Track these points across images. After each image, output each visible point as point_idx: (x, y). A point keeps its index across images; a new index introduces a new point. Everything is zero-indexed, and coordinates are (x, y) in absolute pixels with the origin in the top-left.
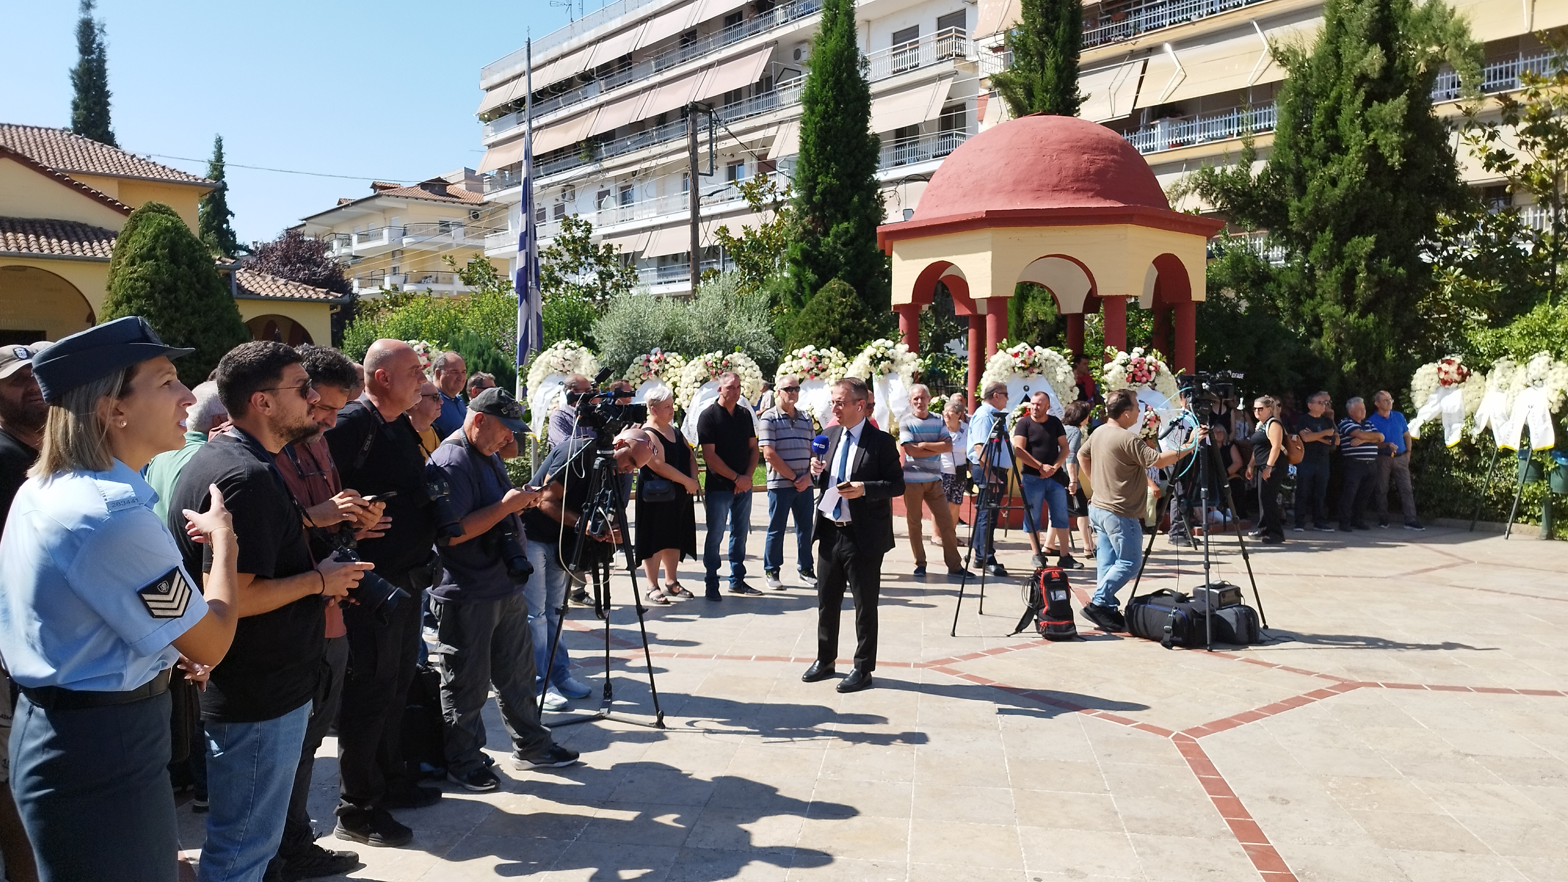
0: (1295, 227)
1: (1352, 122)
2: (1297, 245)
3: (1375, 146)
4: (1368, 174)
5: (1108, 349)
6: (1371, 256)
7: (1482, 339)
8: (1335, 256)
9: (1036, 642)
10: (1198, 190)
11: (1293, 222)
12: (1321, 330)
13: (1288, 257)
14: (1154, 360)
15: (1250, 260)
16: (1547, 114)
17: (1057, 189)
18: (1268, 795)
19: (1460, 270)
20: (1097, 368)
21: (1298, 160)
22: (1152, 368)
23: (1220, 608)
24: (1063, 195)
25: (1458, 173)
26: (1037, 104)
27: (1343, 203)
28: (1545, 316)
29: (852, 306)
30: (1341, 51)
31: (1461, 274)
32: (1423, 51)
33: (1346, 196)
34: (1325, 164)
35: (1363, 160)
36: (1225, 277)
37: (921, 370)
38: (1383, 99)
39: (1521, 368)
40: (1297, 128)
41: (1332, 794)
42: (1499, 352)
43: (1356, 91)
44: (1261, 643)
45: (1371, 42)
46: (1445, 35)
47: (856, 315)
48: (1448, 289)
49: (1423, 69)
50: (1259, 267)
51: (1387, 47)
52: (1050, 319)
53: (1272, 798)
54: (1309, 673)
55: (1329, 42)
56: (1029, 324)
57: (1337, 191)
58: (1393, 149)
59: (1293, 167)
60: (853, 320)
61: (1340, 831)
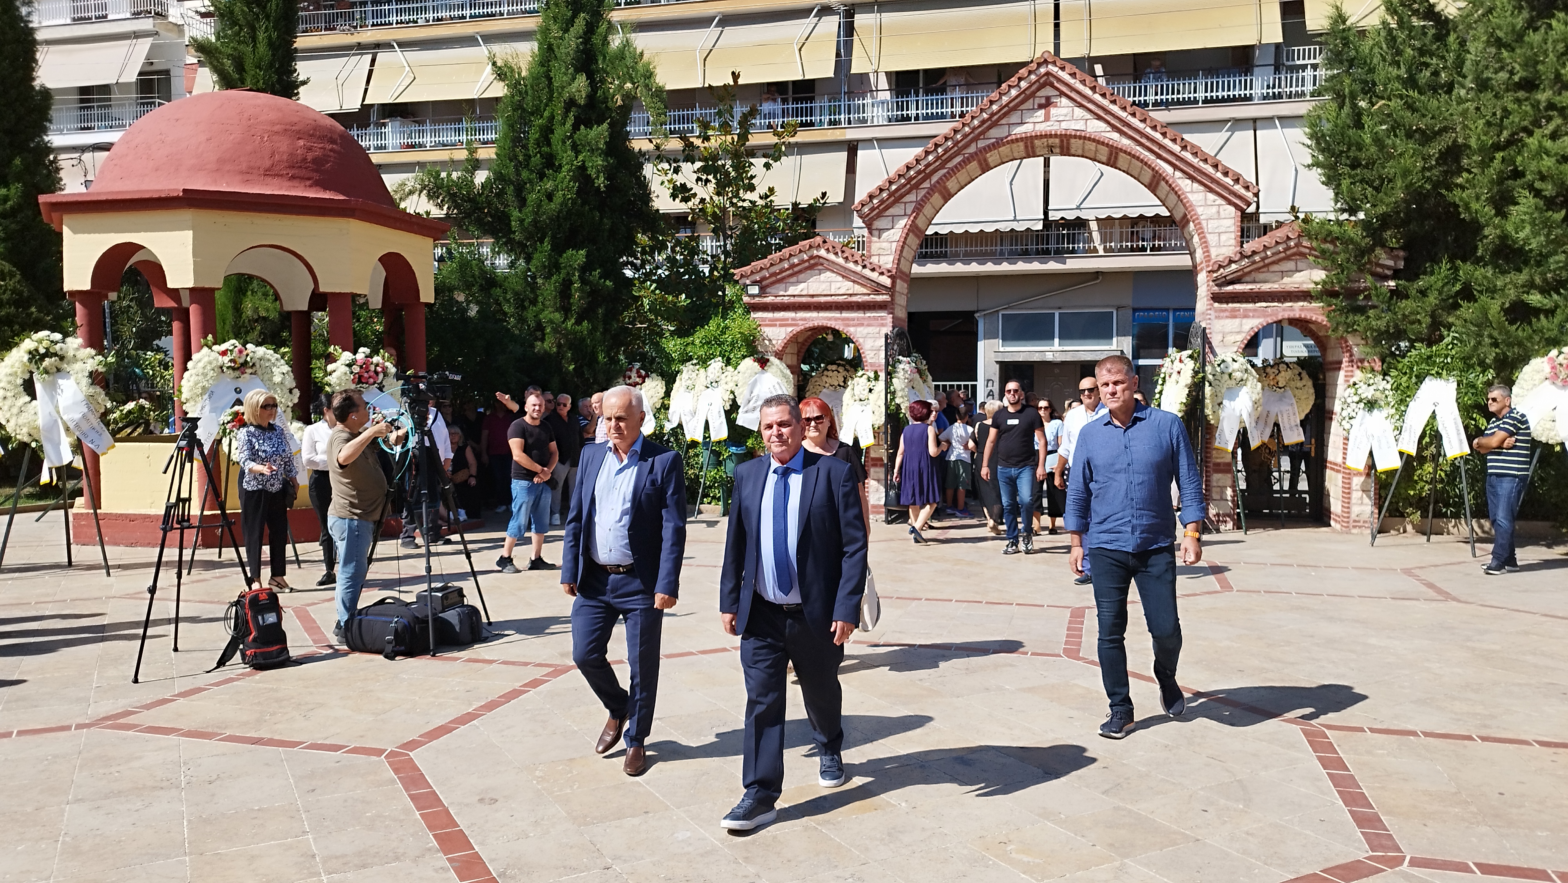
0: (518, 236)
1: (564, 142)
2: (520, 254)
3: (583, 168)
4: (578, 193)
5: (331, 349)
6: (585, 269)
7: (672, 346)
8: (552, 267)
9: (242, 674)
10: (425, 192)
11: (514, 232)
12: (544, 335)
13: (512, 265)
14: (381, 361)
15: (477, 265)
16: (715, 157)
17: (269, 173)
18: (478, 798)
19: (654, 285)
20: (320, 368)
21: (518, 174)
22: (379, 369)
23: (443, 611)
24: (276, 181)
25: (651, 200)
26: (248, 80)
27: (558, 217)
28: (718, 328)
29: (13, 291)
30: (552, 74)
31: (656, 289)
32: (621, 87)
33: (560, 211)
34: (541, 179)
35: (574, 179)
36: (454, 281)
37: (101, 369)
38: (589, 125)
39: (702, 370)
40: (516, 141)
41: (538, 783)
42: (686, 359)
43: (565, 116)
44: (485, 640)
45: (578, 70)
46: (636, 74)
47: (21, 302)
48: (646, 301)
49: (620, 102)
50: (486, 273)
51: (590, 76)
52: (273, 315)
53: (481, 800)
54: (526, 664)
55: (542, 65)
56: (249, 321)
57: (553, 206)
58: (598, 172)
59: (513, 178)
60: (17, 308)
61: (543, 819)
